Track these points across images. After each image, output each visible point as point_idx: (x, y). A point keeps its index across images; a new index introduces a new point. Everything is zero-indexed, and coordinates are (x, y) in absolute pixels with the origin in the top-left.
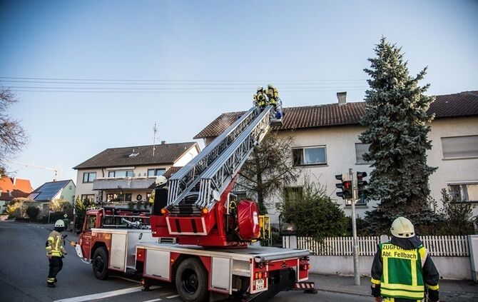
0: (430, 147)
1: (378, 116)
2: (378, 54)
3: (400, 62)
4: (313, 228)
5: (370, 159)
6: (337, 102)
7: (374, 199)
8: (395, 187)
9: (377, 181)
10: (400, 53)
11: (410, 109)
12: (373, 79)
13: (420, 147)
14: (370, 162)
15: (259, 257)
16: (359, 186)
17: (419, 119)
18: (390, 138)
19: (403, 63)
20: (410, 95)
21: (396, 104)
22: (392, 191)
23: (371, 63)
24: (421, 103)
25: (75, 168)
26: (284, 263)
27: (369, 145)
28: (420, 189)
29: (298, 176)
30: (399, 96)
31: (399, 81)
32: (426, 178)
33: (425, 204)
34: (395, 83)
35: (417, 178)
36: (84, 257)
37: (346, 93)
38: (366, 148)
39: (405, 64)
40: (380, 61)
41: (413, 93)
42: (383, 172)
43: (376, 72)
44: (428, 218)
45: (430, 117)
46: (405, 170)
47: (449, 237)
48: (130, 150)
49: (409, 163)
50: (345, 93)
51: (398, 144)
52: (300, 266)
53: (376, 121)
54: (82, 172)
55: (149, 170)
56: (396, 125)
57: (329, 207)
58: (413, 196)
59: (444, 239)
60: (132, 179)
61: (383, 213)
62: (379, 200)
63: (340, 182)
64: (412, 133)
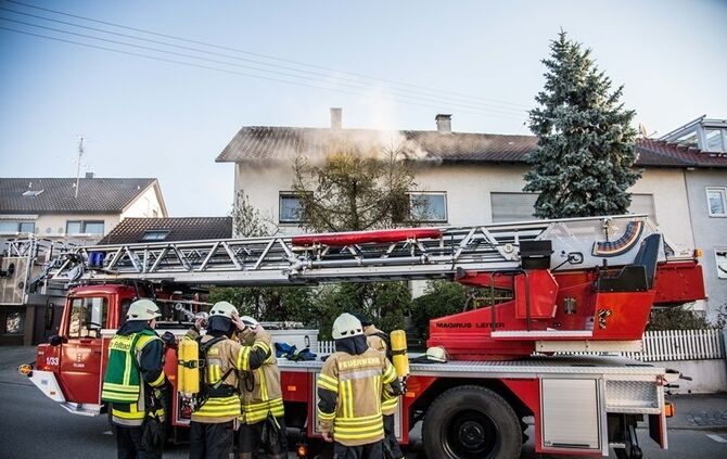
36: (68, 400)
47: (696, 331)
50: (448, 117)
55: (68, 222)
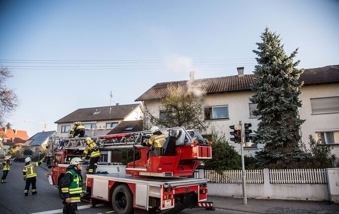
0: (300, 105)
1: (263, 83)
2: (263, 40)
3: (279, 45)
4: (215, 164)
5: (258, 114)
6: (237, 74)
7: (260, 143)
8: (275, 134)
9: (262, 130)
10: (279, 39)
11: (286, 78)
12: (259, 58)
13: (293, 105)
14: (258, 116)
15: (167, 184)
16: (246, 133)
17: (292, 85)
18: (271, 99)
19: (281, 46)
20: (285, 69)
21: (275, 75)
22: (273, 137)
23: (258, 46)
24: (294, 74)
25: (56, 123)
26: (187, 188)
27: (257, 105)
28: (293, 135)
29: (208, 127)
30: (277, 69)
31: (277, 59)
32: (297, 127)
33: (297, 146)
34: (275, 60)
35: (291, 127)
36: (54, 184)
37: (243, 68)
38: (255, 107)
39: (282, 47)
40: (264, 45)
41: (287, 67)
42: (267, 124)
43: (261, 53)
44: (299, 156)
45: (300, 84)
46: (282, 122)
47: (312, 169)
48: (93, 110)
49: (285, 117)
51: (277, 104)
52: (200, 190)
53: (262, 87)
54: (61, 125)
55: (107, 123)
56: (276, 90)
57: (227, 149)
58: (288, 140)
59: (309, 171)
60: (95, 130)
61: (267, 153)
62: (264, 143)
63: (233, 131)
64: (287, 95)
